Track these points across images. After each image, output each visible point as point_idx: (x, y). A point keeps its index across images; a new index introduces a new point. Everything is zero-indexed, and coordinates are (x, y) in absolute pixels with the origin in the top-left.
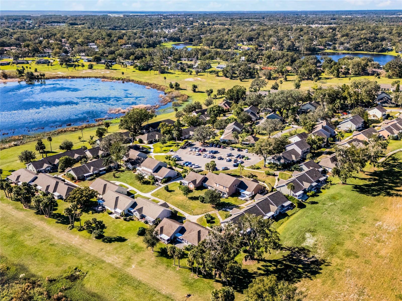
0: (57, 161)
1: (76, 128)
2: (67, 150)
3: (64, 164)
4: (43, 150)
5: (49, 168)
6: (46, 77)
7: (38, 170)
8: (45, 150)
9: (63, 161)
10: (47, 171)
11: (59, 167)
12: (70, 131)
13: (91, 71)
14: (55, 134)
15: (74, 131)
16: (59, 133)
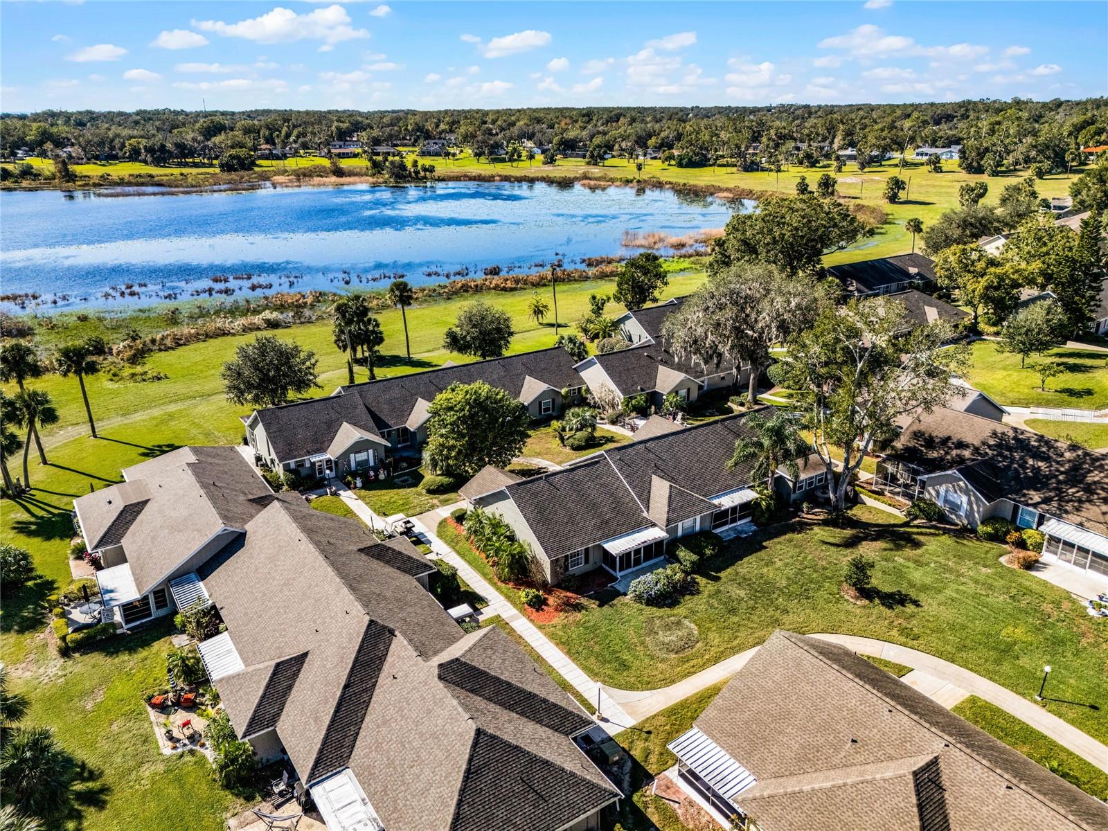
0: (420, 413)
1: (517, 281)
2: (483, 355)
3: (461, 436)
4: (370, 349)
5: (369, 456)
6: (436, 174)
7: (292, 463)
8: (383, 350)
9: (450, 417)
10: (354, 475)
11: (426, 456)
12: (496, 288)
13: (551, 168)
14: (440, 294)
15: (512, 290)
16: (456, 293)
